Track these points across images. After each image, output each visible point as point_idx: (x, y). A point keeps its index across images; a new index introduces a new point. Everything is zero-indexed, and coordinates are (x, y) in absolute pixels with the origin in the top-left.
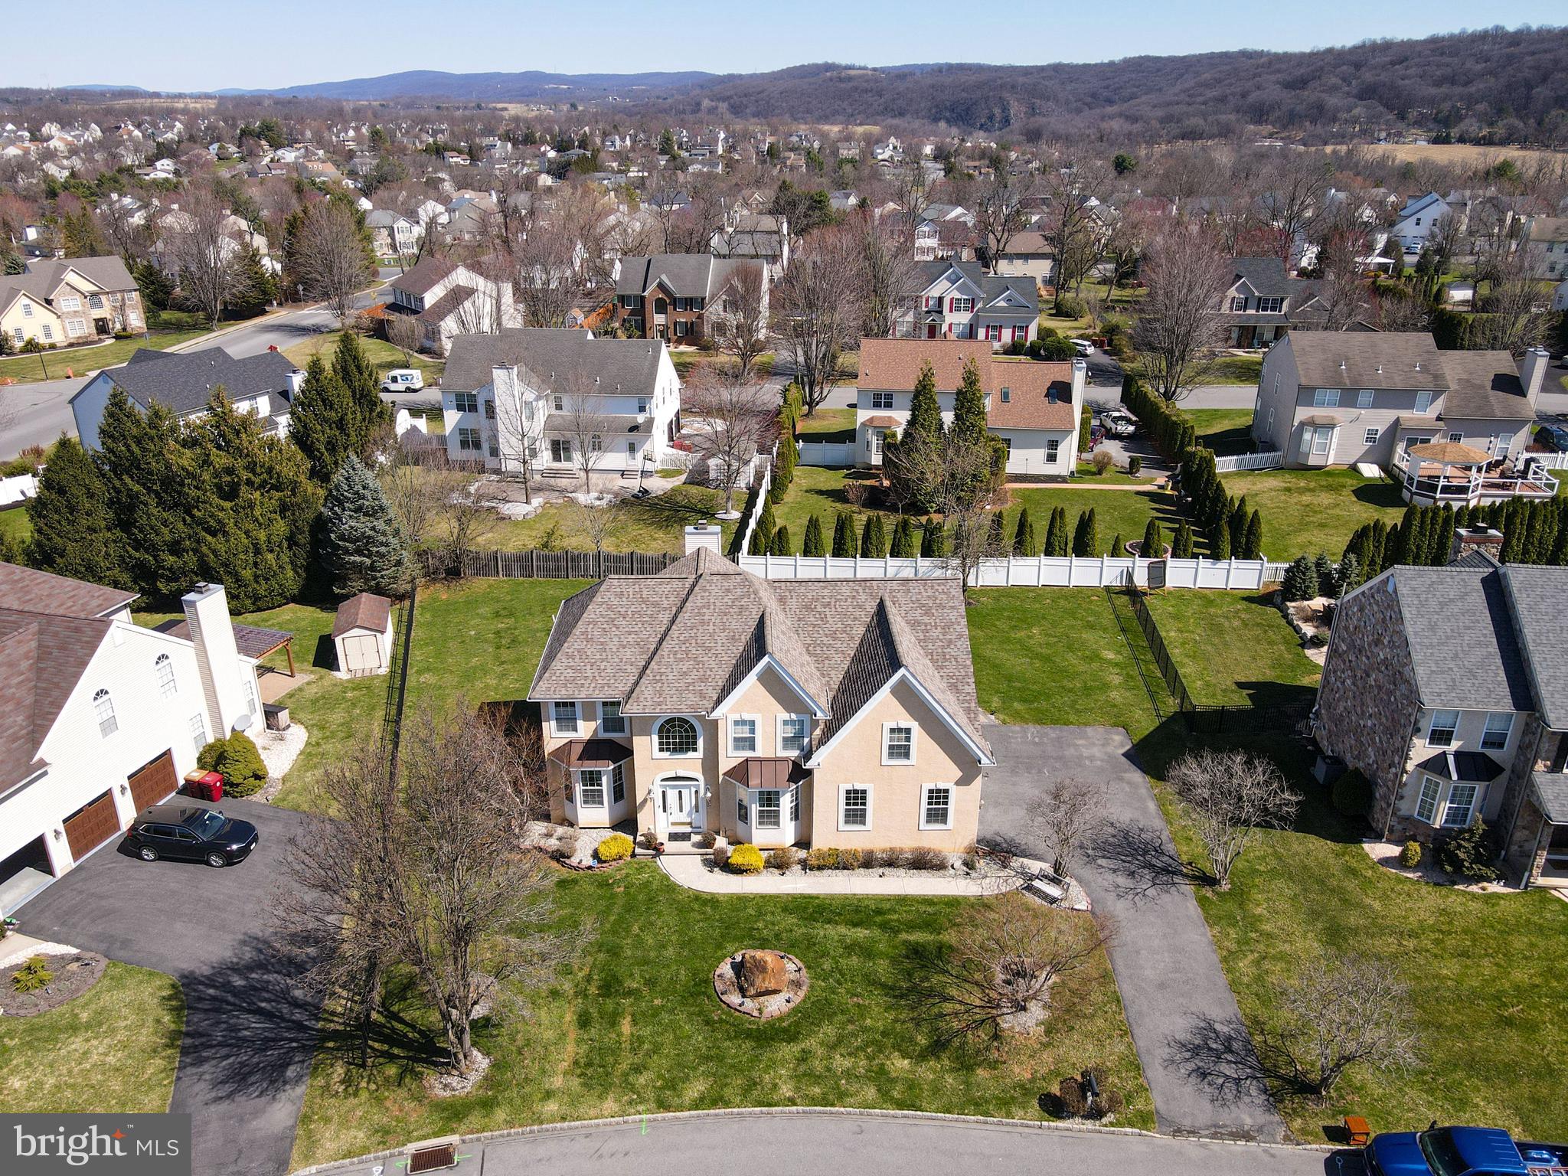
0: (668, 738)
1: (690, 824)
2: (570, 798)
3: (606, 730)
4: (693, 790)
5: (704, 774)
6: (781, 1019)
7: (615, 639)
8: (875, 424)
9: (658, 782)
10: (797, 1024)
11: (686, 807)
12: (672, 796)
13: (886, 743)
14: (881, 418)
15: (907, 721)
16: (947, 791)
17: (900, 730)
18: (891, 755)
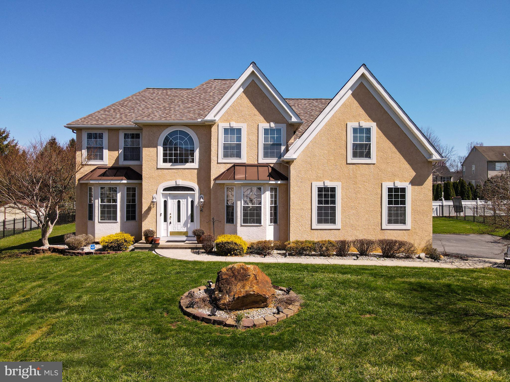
0: (171, 150)
1: (186, 234)
2: (91, 217)
3: (125, 159)
4: (190, 200)
5: (198, 184)
6: (269, 329)
9: (161, 191)
10: (293, 333)
11: (183, 218)
12: (172, 205)
13: (350, 142)
15: (367, 123)
16: (403, 190)
17: (361, 130)
18: (355, 155)
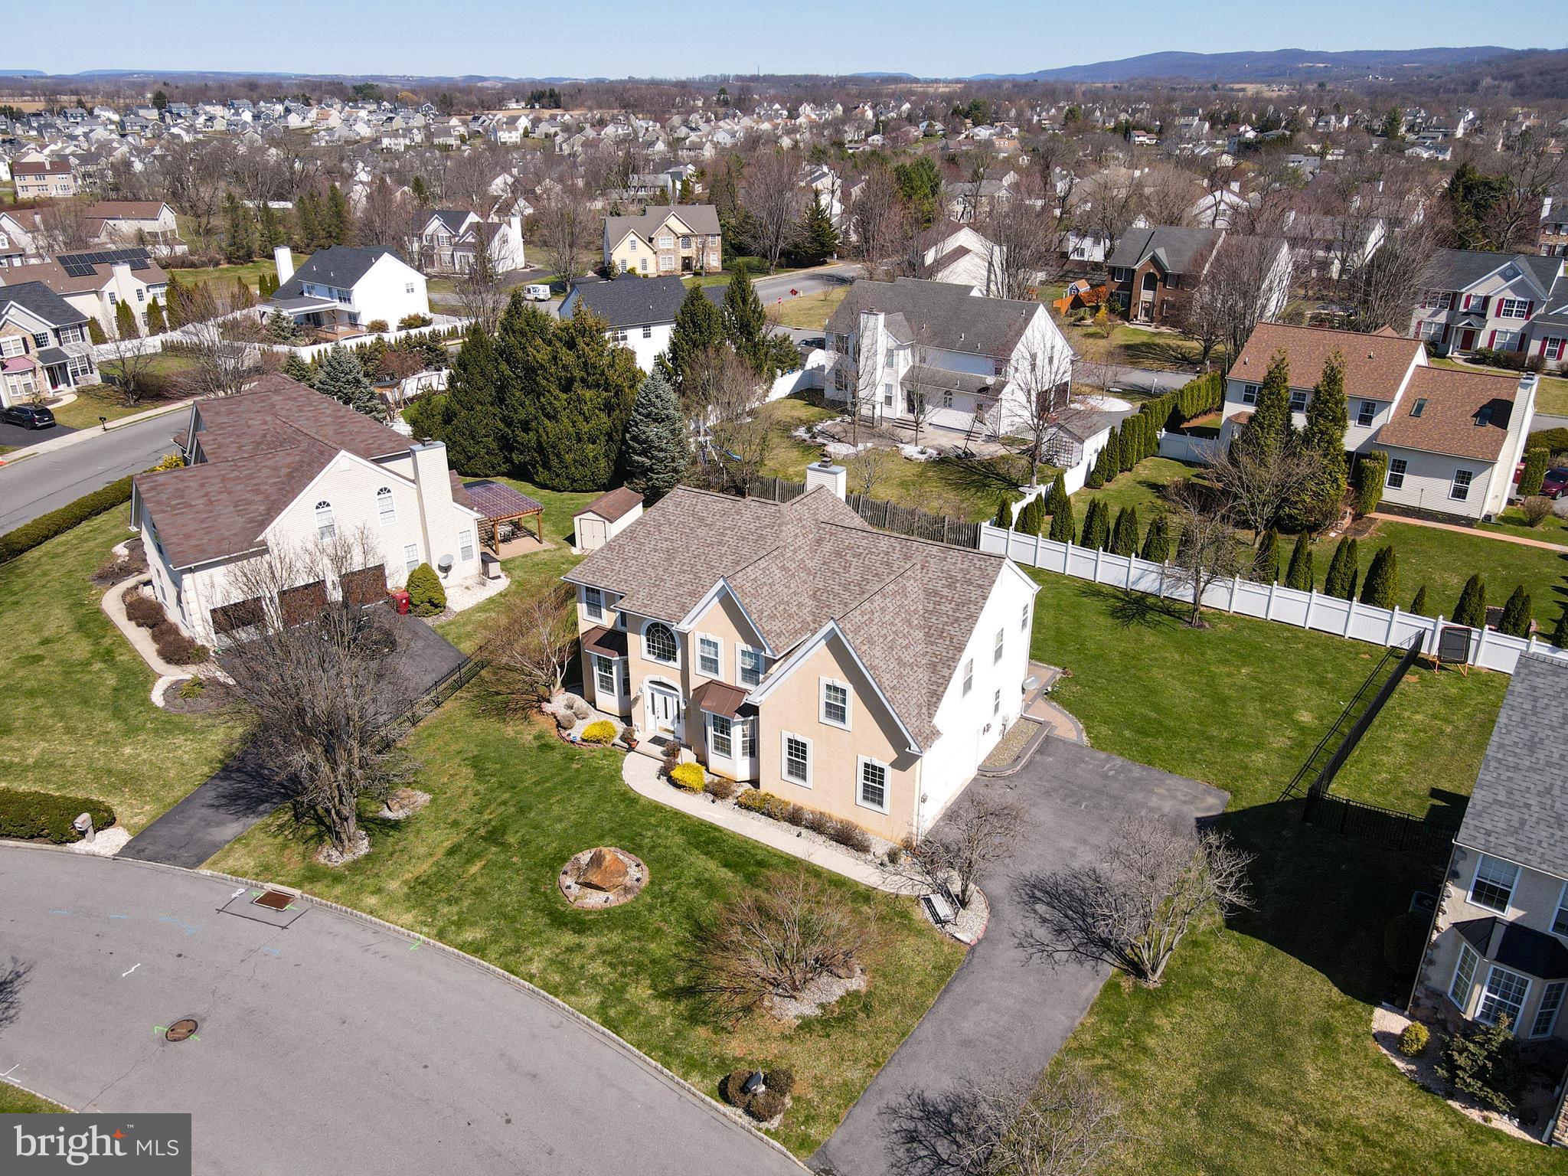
0: (653, 641)
1: (673, 732)
2: (591, 679)
3: (623, 624)
4: (675, 700)
5: (681, 686)
7: (653, 543)
8: (1241, 420)
9: (647, 682)
10: (595, 922)
11: (671, 716)
12: (659, 698)
13: (823, 700)
15: (842, 682)
16: (882, 770)
17: (836, 689)
18: (828, 714)
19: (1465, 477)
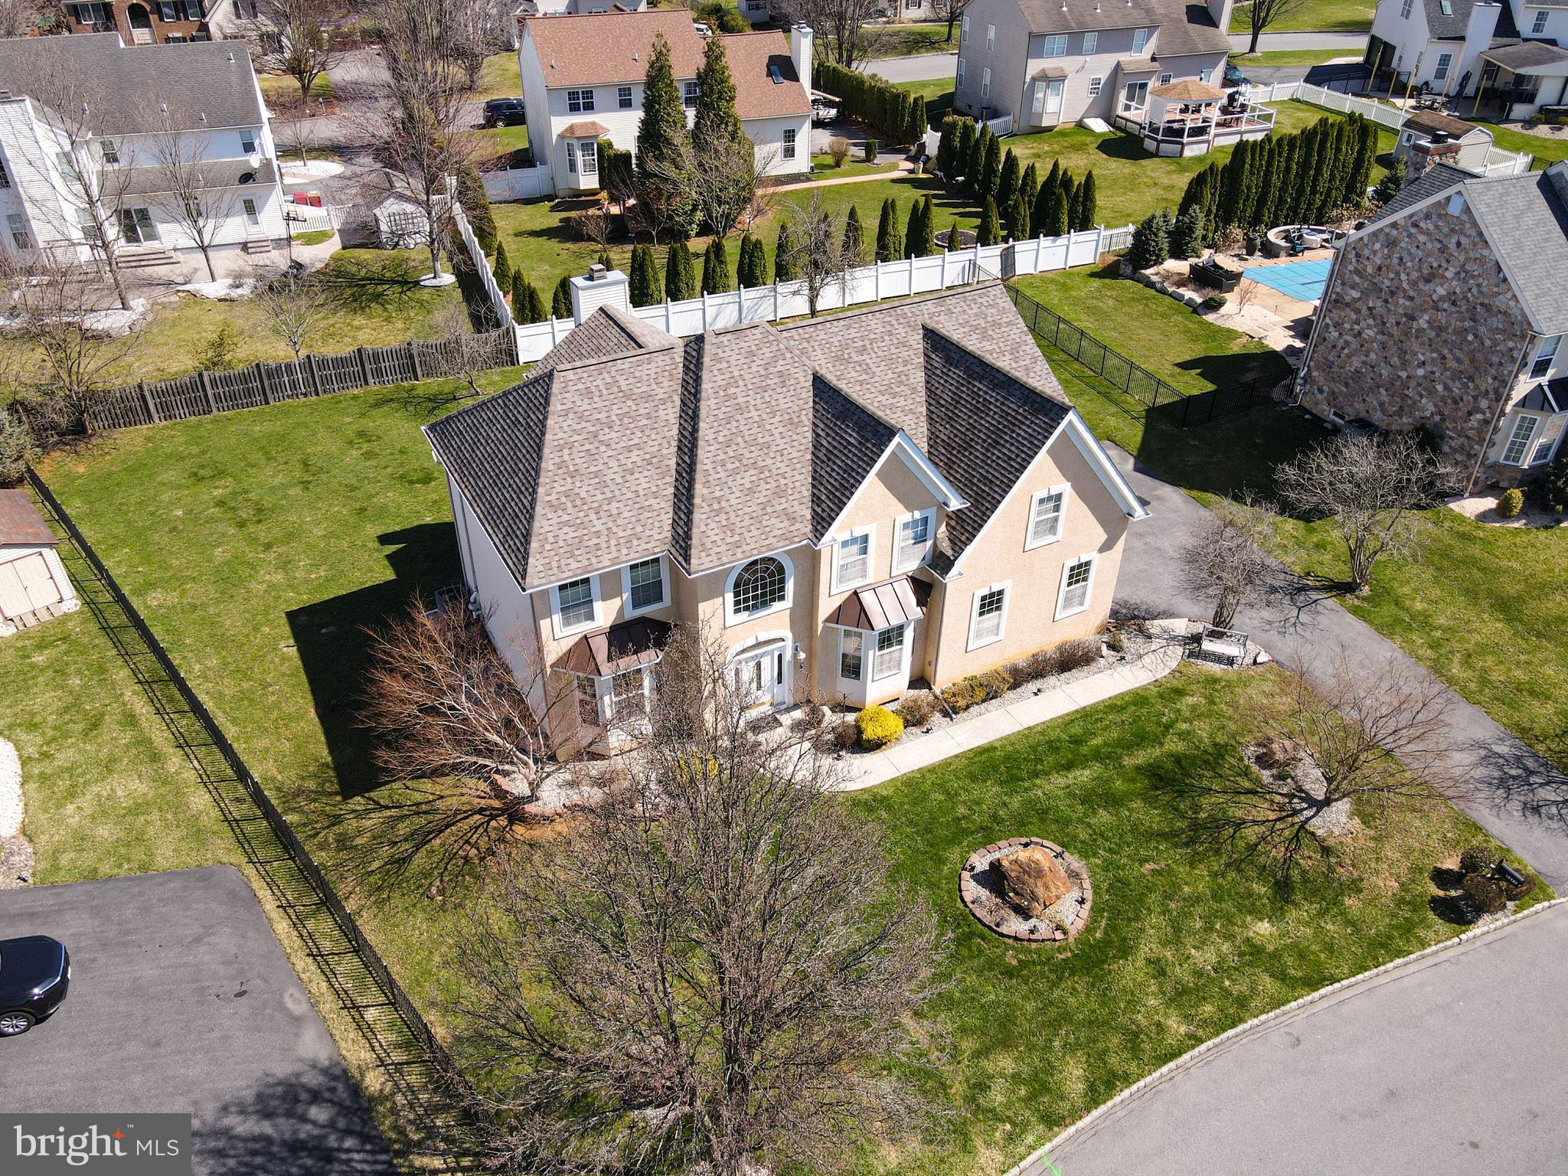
0: (746, 592)
1: (770, 702)
2: (597, 720)
3: (635, 607)
4: (777, 655)
5: (792, 628)
6: (1089, 929)
7: (613, 463)
8: (578, 134)
9: (731, 658)
10: (1112, 928)
11: (766, 682)
12: (748, 671)
13: (1033, 520)
14: (583, 125)
16: (1089, 563)
19: (790, 136)
